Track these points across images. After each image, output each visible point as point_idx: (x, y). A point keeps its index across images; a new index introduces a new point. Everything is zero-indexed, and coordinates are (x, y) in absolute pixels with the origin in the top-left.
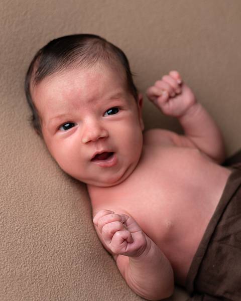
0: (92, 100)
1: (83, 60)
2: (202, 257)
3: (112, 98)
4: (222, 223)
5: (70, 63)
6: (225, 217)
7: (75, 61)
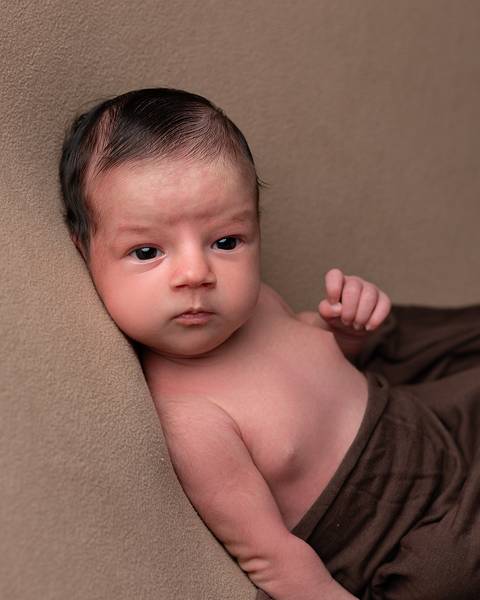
0: (204, 216)
1: (197, 147)
2: (327, 507)
3: (236, 219)
4: (368, 456)
5: (175, 148)
6: (372, 445)
7: (184, 145)
